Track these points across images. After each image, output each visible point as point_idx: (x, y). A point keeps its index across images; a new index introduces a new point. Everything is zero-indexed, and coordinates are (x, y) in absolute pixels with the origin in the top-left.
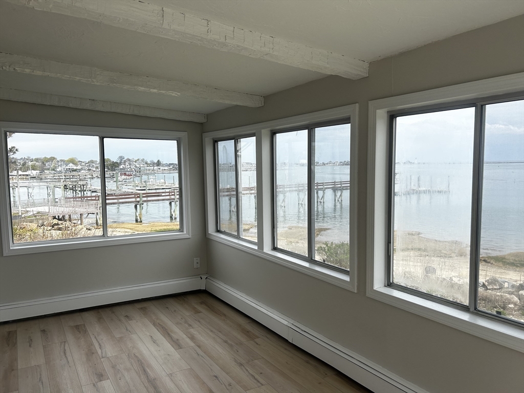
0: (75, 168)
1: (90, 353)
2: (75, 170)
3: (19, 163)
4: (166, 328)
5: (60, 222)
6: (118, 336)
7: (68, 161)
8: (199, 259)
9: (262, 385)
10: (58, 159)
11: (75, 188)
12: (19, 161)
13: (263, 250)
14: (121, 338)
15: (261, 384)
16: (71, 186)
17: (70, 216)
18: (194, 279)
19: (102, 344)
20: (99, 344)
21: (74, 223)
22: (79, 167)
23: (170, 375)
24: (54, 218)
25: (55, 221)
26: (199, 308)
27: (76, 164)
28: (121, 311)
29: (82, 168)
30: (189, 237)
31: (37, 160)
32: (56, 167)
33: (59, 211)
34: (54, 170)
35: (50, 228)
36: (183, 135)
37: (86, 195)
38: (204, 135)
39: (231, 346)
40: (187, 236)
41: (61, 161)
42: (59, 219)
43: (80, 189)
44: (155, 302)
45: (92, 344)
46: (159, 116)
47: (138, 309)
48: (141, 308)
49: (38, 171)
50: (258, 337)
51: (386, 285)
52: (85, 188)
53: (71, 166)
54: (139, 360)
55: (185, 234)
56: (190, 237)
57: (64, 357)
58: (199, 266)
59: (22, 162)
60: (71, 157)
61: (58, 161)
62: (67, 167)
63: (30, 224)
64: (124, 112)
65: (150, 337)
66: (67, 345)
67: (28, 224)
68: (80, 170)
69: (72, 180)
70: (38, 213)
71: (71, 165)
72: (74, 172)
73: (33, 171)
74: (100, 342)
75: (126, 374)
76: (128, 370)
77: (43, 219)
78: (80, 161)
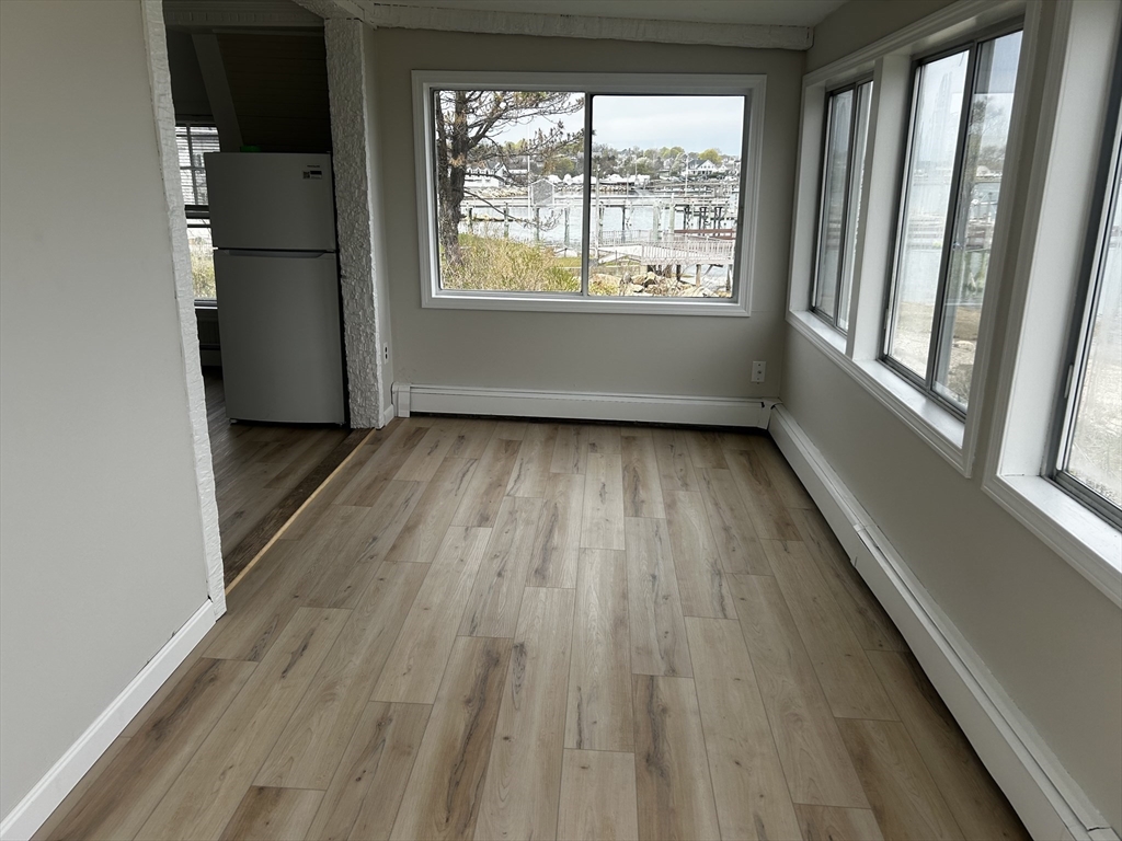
0: (714, 170)
1: (497, 484)
2: (714, 176)
3: (620, 160)
4: (641, 478)
5: (659, 278)
6: (553, 470)
7: (703, 155)
8: (763, 363)
9: (726, 617)
10: (686, 153)
11: (705, 212)
12: (620, 156)
13: (852, 357)
14: (556, 475)
15: (725, 615)
16: (697, 209)
17: (679, 267)
18: (745, 405)
19: (522, 477)
20: (519, 476)
21: (684, 283)
22: (722, 169)
23: (582, 551)
24: (650, 269)
25: (651, 276)
26: (730, 459)
27: (716, 162)
28: (591, 434)
29: (727, 171)
30: (746, 315)
31: (650, 154)
32: (680, 170)
33: (662, 256)
34: (674, 174)
35: (641, 288)
36: (757, 82)
37: (723, 227)
38: (807, 78)
39: (730, 538)
40: (742, 312)
41: (692, 155)
42: (659, 273)
43: (713, 215)
44: (657, 433)
45: (509, 473)
46: (700, 41)
47: (622, 437)
48: (627, 438)
49: (648, 177)
50: (799, 539)
51: (1043, 474)
52: (722, 214)
53: (708, 166)
54: (555, 515)
55: (737, 309)
56: (749, 315)
57: (459, 480)
58: (762, 380)
59: (624, 157)
60: (710, 148)
61: (685, 156)
62: (700, 169)
63: (610, 277)
64: (625, 36)
65: (601, 485)
66: (475, 464)
67: (607, 276)
68: (724, 175)
69: (704, 195)
70: (625, 257)
71: (708, 163)
72: (712, 180)
73: (639, 176)
74: (523, 473)
75: (521, 528)
76: (528, 523)
77: (630, 269)
78: (724, 157)
